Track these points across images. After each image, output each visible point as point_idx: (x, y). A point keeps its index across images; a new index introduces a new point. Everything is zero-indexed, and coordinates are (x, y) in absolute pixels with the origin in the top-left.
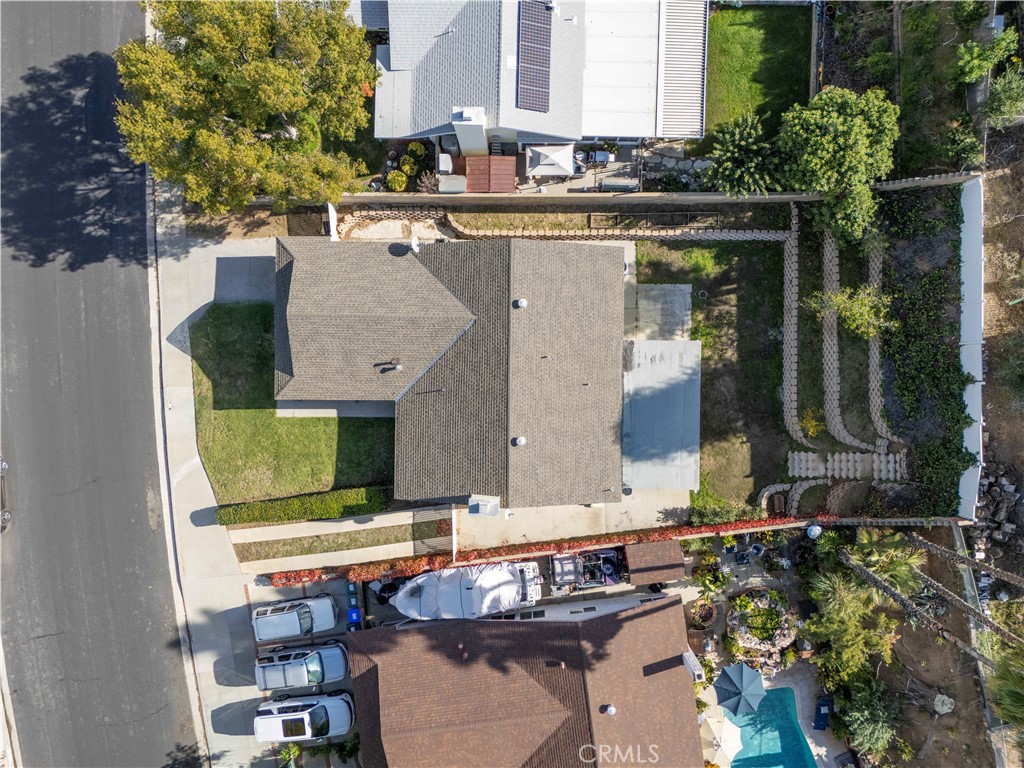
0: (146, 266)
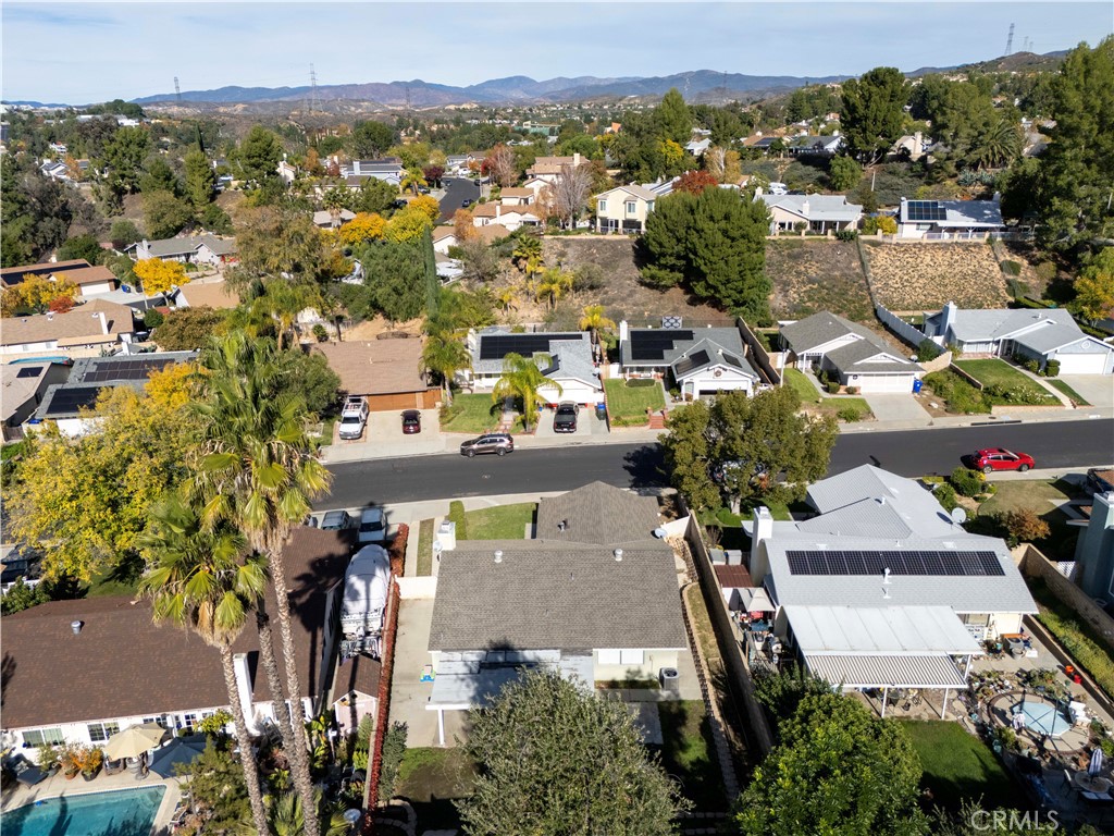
0: (631, 487)
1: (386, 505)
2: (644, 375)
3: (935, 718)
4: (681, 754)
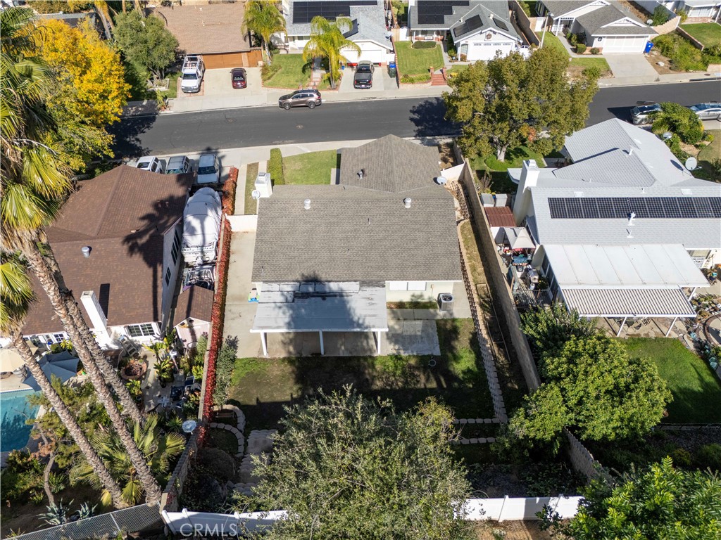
0: (415, 136)
1: (220, 150)
2: (427, 38)
3: (661, 336)
4: (454, 364)
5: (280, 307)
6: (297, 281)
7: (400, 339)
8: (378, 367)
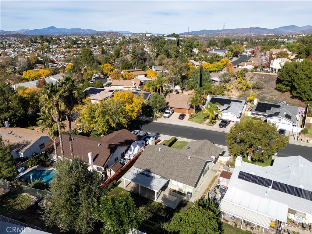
0: (227, 146)
1: (161, 134)
2: (258, 116)
4: (176, 213)
5: (134, 174)
6: (144, 170)
7: (166, 200)
8: (152, 204)
